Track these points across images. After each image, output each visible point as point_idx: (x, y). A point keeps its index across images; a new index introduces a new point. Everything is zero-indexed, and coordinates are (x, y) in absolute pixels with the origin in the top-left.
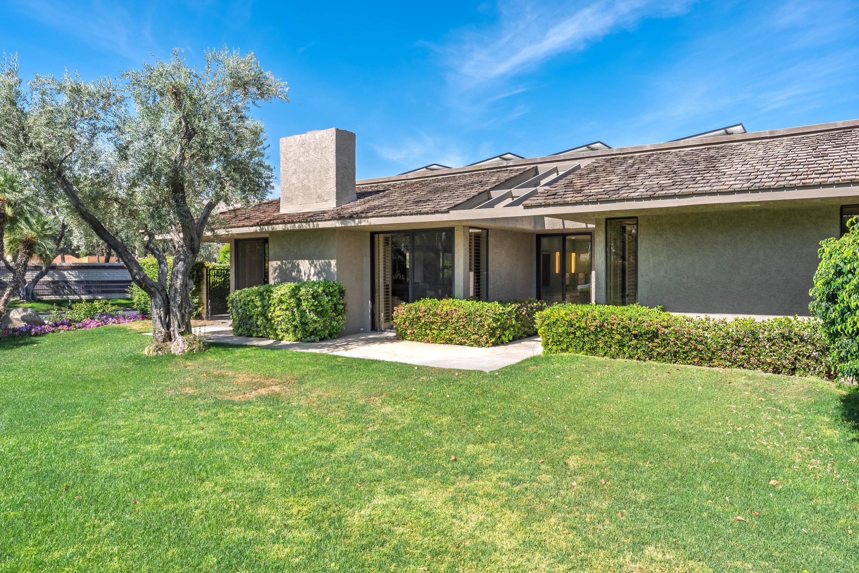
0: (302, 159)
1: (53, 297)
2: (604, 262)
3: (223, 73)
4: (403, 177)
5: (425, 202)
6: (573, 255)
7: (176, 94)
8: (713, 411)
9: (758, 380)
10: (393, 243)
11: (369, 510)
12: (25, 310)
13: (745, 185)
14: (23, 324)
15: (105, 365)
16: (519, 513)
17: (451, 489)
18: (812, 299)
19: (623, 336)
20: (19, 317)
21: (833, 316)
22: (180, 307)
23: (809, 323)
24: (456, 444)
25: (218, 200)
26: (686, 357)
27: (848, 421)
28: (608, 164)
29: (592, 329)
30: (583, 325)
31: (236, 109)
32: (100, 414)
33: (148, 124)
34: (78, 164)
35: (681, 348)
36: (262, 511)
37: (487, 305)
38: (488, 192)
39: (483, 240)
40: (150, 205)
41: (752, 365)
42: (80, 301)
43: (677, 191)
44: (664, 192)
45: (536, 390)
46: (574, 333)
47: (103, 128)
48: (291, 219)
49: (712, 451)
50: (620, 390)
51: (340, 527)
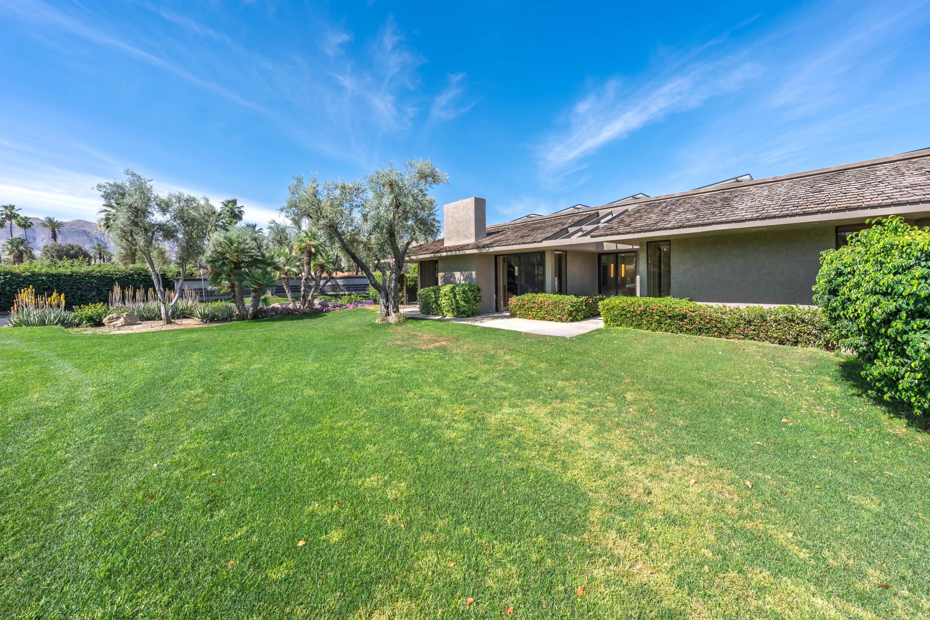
0: (456, 216)
1: (332, 293)
2: (646, 270)
3: (414, 171)
4: (514, 223)
5: (527, 236)
6: (623, 266)
7: (391, 185)
8: (732, 369)
9: (767, 349)
10: (508, 262)
11: (500, 415)
12: (320, 299)
13: (754, 215)
14: (319, 306)
15: (357, 328)
16: (594, 425)
17: (549, 407)
18: (815, 293)
19: (661, 317)
20: (318, 303)
21: (835, 305)
22: (394, 298)
23: (809, 310)
24: (551, 380)
25: (412, 240)
26: (708, 332)
27: (848, 380)
28: (648, 207)
29: (638, 312)
30: (632, 310)
31: (421, 191)
32: (356, 353)
33: (377, 202)
34: (344, 225)
35: (704, 325)
36: (440, 411)
37: (567, 297)
38: (566, 229)
39: (563, 259)
40: (378, 244)
41: (761, 338)
42: (345, 295)
43: (700, 222)
44: (690, 223)
45: (601, 350)
46: (626, 315)
47: (356, 206)
48: (450, 249)
49: (732, 396)
50: (660, 352)
51: (484, 424)
